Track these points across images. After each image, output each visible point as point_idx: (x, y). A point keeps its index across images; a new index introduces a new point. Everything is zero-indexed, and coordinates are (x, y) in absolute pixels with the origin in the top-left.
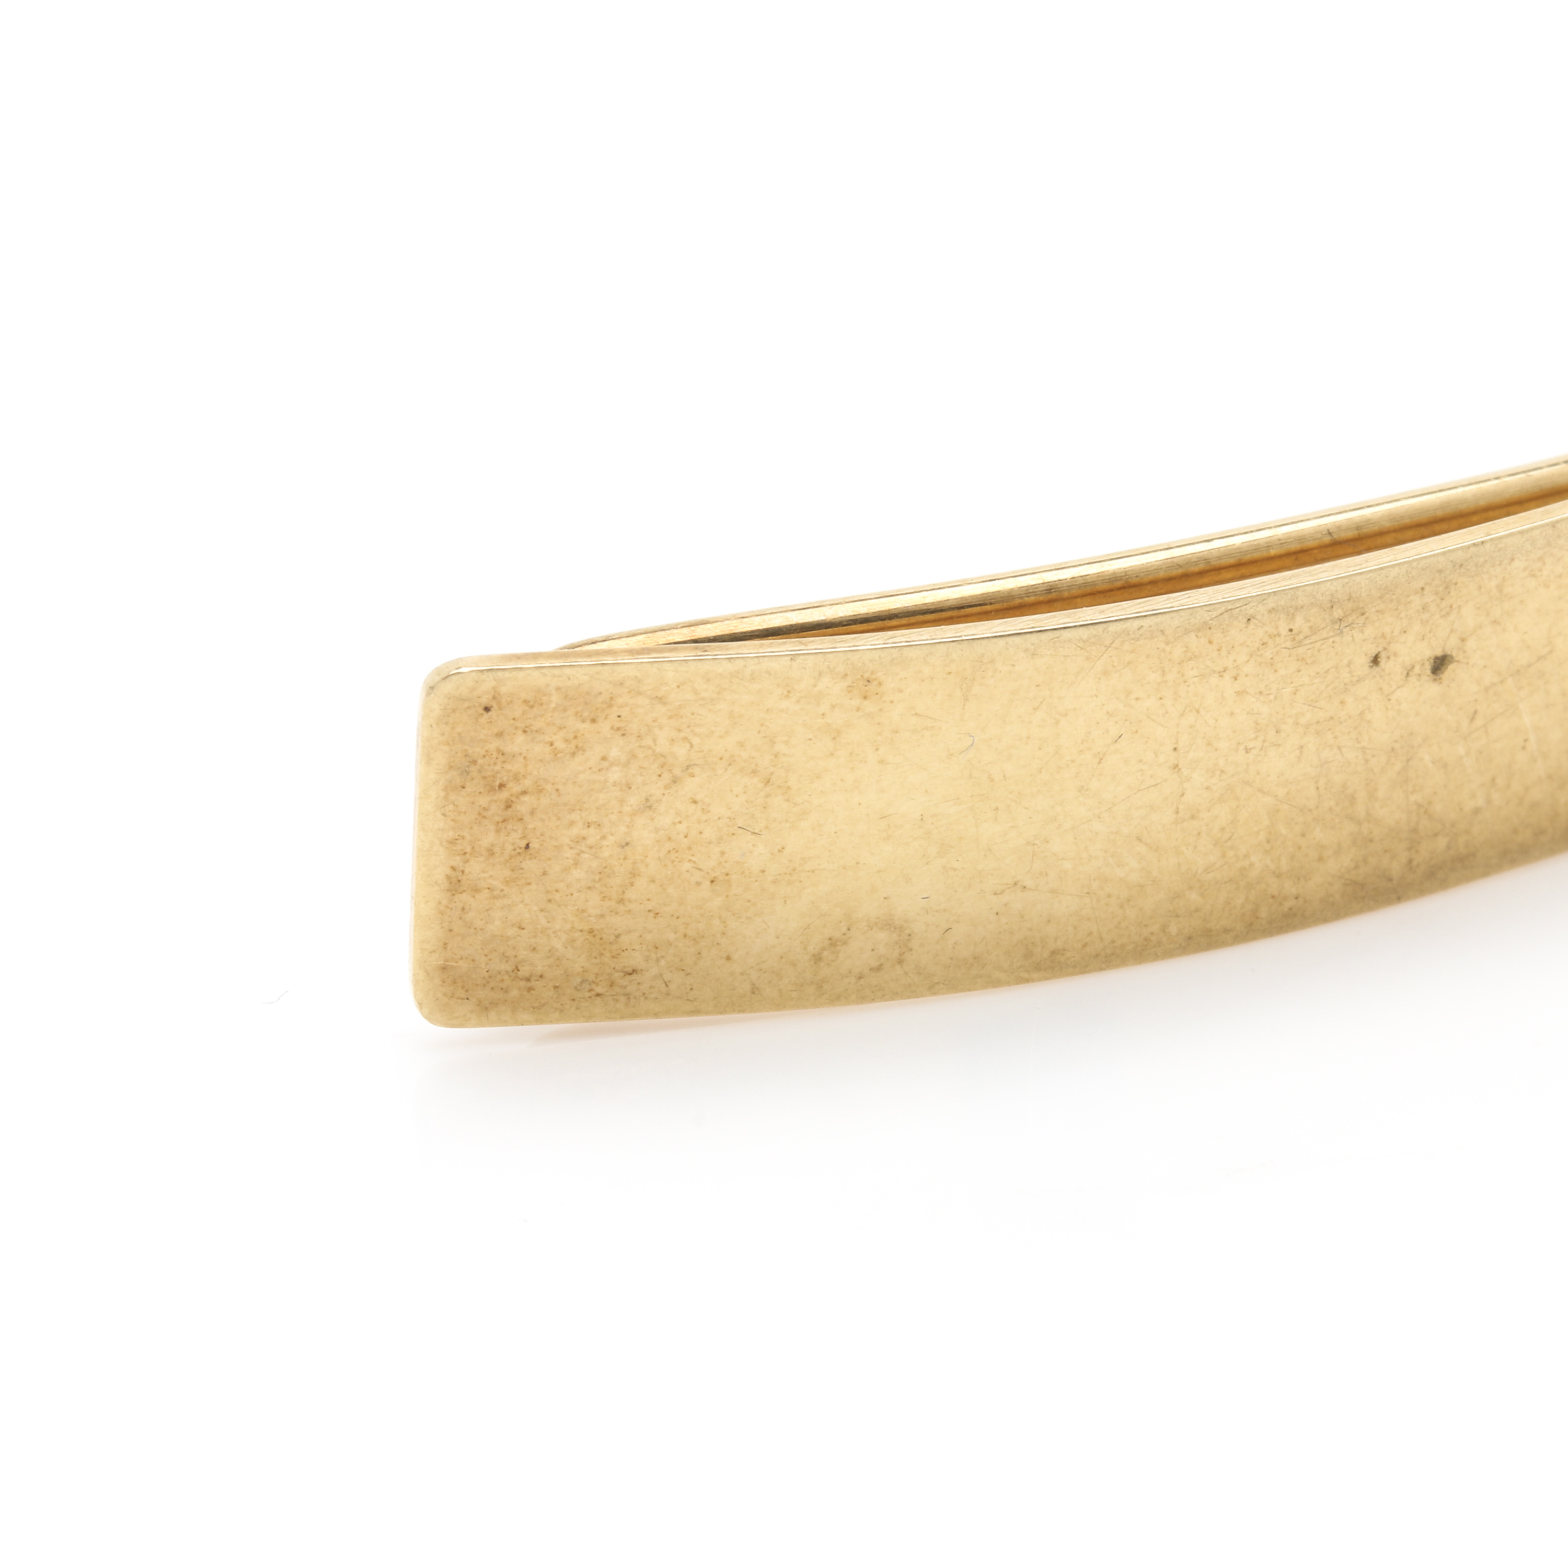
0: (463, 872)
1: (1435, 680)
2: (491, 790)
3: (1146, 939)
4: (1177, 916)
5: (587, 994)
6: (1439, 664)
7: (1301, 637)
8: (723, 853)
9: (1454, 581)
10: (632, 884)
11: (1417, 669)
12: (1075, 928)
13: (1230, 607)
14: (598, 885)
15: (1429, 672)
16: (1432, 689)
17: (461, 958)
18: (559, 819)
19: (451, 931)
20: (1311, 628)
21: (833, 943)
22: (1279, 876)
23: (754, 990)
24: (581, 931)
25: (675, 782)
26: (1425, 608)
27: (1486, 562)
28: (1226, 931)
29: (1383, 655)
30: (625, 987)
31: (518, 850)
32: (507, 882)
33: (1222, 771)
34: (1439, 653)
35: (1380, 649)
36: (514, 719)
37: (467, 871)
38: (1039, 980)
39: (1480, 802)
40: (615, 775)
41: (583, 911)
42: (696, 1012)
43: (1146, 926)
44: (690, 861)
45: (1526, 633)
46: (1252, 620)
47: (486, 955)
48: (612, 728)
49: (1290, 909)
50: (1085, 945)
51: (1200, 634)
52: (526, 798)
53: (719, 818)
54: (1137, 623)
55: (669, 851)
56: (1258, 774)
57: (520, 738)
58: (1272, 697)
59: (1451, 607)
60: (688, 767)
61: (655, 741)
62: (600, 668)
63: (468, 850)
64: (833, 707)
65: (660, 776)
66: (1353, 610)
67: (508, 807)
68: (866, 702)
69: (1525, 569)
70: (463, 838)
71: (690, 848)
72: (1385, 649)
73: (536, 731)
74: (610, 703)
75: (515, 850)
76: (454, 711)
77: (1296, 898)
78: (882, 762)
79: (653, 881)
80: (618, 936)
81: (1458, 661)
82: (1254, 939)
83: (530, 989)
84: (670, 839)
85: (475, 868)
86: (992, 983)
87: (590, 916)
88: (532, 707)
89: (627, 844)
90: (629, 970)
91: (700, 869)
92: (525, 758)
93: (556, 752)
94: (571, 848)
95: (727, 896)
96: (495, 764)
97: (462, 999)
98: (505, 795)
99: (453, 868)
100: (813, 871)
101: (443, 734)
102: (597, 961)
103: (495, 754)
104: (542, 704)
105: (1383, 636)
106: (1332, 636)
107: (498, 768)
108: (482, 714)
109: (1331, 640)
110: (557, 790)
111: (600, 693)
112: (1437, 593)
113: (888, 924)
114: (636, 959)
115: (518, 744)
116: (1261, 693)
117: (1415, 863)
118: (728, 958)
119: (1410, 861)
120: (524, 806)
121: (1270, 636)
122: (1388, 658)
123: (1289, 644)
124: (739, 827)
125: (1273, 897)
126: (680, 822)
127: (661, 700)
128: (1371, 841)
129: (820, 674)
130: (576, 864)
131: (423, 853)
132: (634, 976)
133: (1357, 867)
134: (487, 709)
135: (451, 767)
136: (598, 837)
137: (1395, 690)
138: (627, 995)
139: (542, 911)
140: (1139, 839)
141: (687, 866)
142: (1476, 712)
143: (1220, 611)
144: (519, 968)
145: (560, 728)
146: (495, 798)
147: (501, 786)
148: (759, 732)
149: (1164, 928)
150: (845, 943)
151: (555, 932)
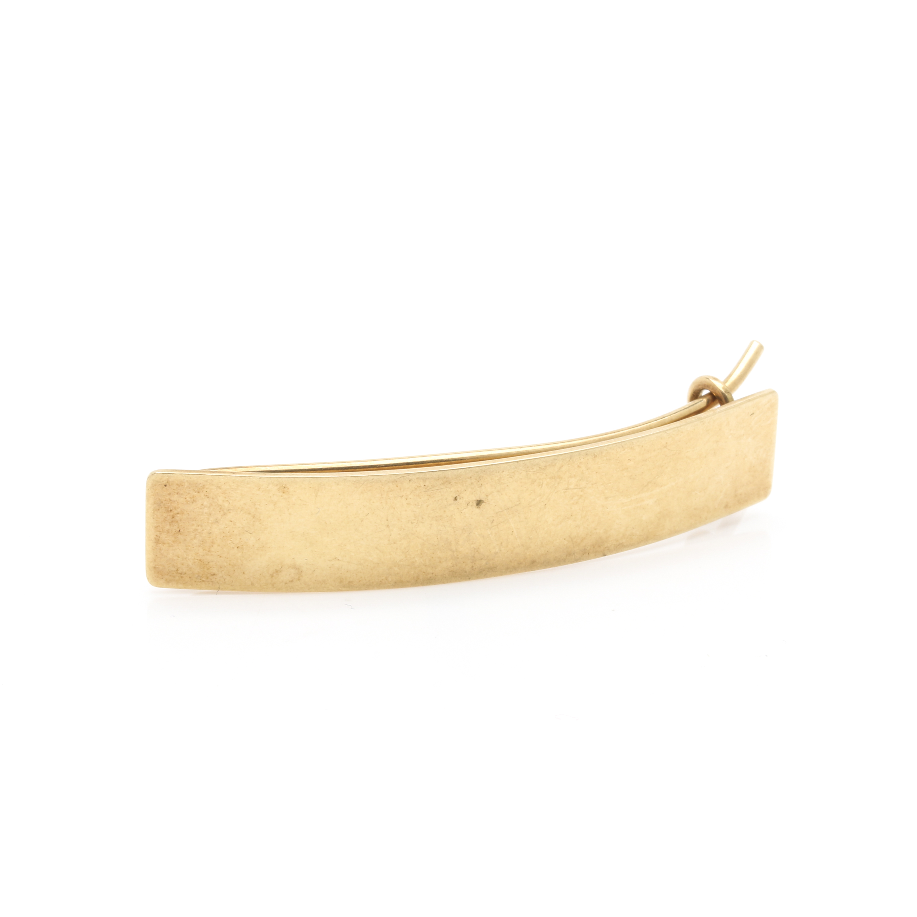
0: (160, 537)
1: (478, 508)
2: (168, 511)
3: (381, 581)
4: (391, 575)
5: (200, 580)
6: (479, 503)
7: (429, 488)
8: (241, 539)
9: (482, 476)
10: (212, 546)
11: (471, 503)
12: (356, 575)
13: (403, 476)
14: (202, 545)
15: (475, 505)
16: (477, 511)
17: (160, 565)
18: (189, 523)
19: (157, 556)
20: (432, 486)
21: (277, 571)
22: (426, 566)
23: (252, 584)
24: (197, 560)
25: (225, 514)
26: (472, 484)
27: (493, 471)
28: (408, 582)
29: (458, 498)
30: (212, 579)
31: (177, 532)
32: (174, 542)
33: (404, 529)
34: (479, 499)
35: (457, 495)
36: (174, 489)
37: (161, 537)
38: (345, 591)
39: (497, 550)
40: (206, 510)
41: (198, 553)
42: (234, 589)
43: (380, 577)
44: (230, 540)
45: (510, 496)
46: (411, 481)
47: (168, 565)
48: (204, 495)
49: (430, 577)
50: (360, 581)
51: (393, 483)
52: (178, 515)
53: (239, 527)
54: (372, 478)
55: (224, 537)
56: (416, 531)
57: (176, 496)
58: (419, 507)
59: (482, 484)
60: (229, 510)
61: (218, 501)
62: (200, 476)
63: (161, 530)
64: (274, 495)
65: (220, 512)
66: (446, 481)
67: (173, 517)
68: (284, 494)
69: (508, 475)
70: (159, 526)
71: (230, 536)
72: (459, 495)
73: (181, 494)
74: (204, 487)
75: (175, 531)
76: (155, 485)
77: (432, 574)
78: (290, 514)
79: (219, 546)
80: (209, 562)
81: (486, 503)
82: (418, 586)
83: (182, 577)
84: (224, 533)
85: (163, 536)
86: (330, 590)
87: (200, 555)
88: (179, 486)
89: (210, 533)
90: (213, 574)
91: (234, 543)
92: (178, 502)
93: (187, 501)
94: (193, 533)
95: (242, 553)
96: (169, 503)
97: (161, 578)
98: (172, 514)
99: (157, 536)
100: (269, 547)
101: (152, 492)
102: (202, 570)
103: (168, 501)
104: (182, 486)
105: (458, 491)
106: (439, 489)
107: (169, 505)
108: (164, 487)
109: (439, 490)
110: (188, 514)
111: (200, 484)
112: (476, 479)
113: (294, 567)
114: (215, 571)
115: (175, 497)
116: (416, 505)
117: (474, 568)
118: (244, 573)
119: (473, 567)
120: (178, 517)
121: (418, 487)
122: (460, 498)
123: (424, 490)
124: (246, 531)
125: (424, 572)
126: (227, 527)
127: (219, 487)
128: (458, 558)
129: (269, 484)
130: (195, 538)
131: (148, 530)
132: (214, 576)
133: (453, 566)
134: (165, 486)
135: (155, 503)
136: (201, 530)
137: (463, 509)
138: (212, 582)
139: (185, 552)
140: (376, 548)
141: (229, 542)
142: (493, 520)
143: (400, 477)
144: (178, 570)
145: (189, 494)
146: (169, 514)
147: (171, 511)
148: (250, 501)
149: (387, 579)
150: (280, 572)
151: (189, 559)
